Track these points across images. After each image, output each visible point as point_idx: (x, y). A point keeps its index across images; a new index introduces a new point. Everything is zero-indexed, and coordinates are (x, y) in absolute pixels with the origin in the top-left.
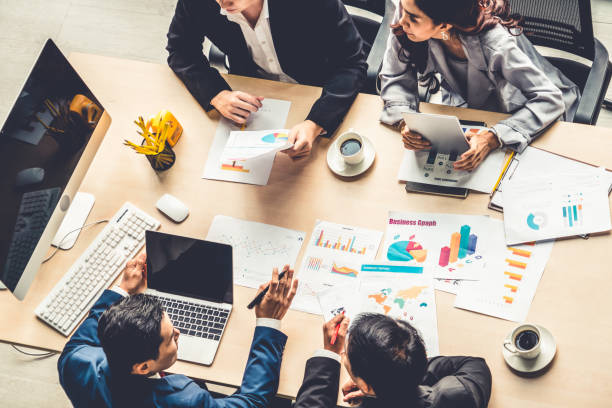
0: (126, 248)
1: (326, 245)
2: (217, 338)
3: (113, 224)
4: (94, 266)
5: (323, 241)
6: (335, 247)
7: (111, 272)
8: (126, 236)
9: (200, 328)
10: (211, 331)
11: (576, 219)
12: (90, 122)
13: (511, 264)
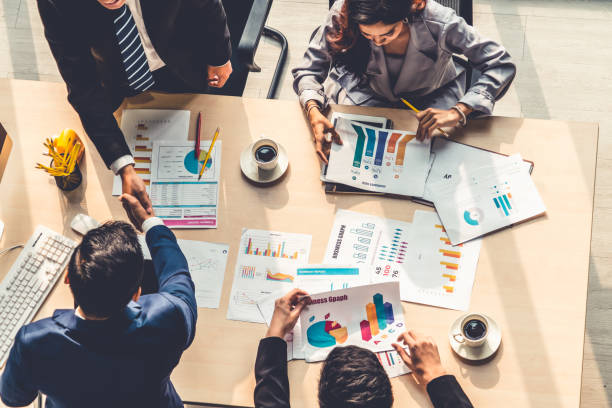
0: (47, 273)
1: (257, 253)
3: (29, 248)
4: (18, 294)
5: (253, 249)
6: (265, 254)
8: (46, 261)
13: (445, 254)
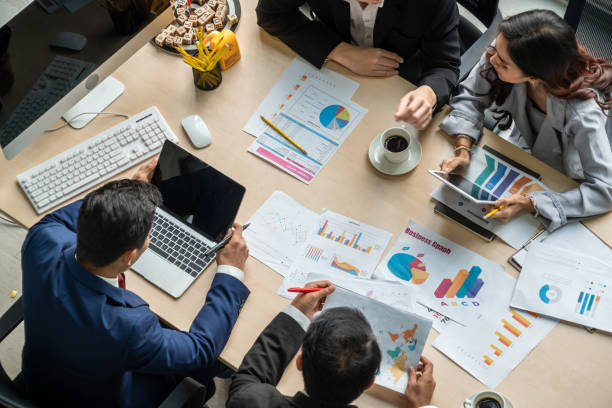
0: (134, 152)
1: (329, 236)
2: (194, 275)
3: (131, 123)
4: (95, 156)
5: (327, 231)
6: (338, 240)
7: (109, 169)
8: (140, 139)
9: (181, 258)
10: (191, 265)
11: (589, 309)
12: (152, 12)
13: (506, 327)
